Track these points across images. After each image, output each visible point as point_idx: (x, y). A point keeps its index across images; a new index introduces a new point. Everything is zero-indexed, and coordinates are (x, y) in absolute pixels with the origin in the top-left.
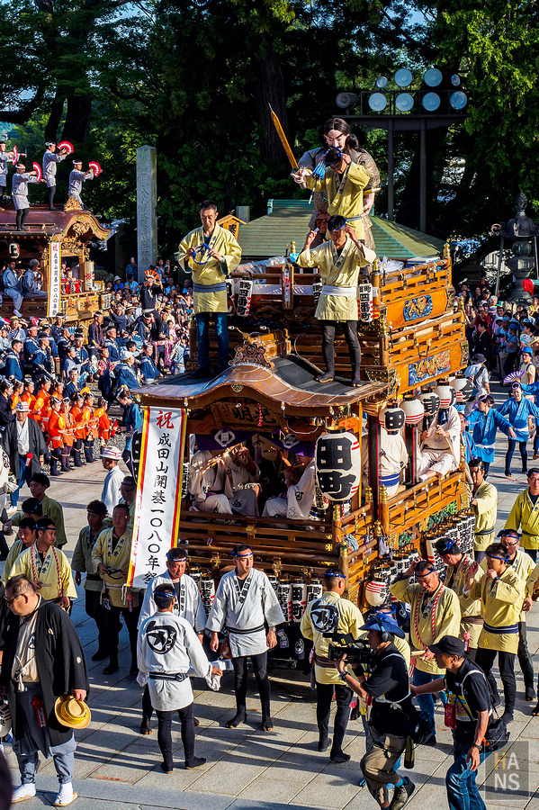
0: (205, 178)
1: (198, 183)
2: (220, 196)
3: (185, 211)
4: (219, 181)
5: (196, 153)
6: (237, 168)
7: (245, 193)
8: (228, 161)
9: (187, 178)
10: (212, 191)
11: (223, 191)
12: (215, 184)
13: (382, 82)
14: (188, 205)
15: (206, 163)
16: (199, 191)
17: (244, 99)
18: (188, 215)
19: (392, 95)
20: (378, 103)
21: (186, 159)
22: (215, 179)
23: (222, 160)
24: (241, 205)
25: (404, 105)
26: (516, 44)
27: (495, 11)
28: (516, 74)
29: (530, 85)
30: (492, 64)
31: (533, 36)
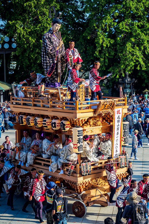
26: (29, 30)
27: (24, 21)
28: (30, 38)
29: (34, 41)
30: (23, 35)
31: (34, 28)
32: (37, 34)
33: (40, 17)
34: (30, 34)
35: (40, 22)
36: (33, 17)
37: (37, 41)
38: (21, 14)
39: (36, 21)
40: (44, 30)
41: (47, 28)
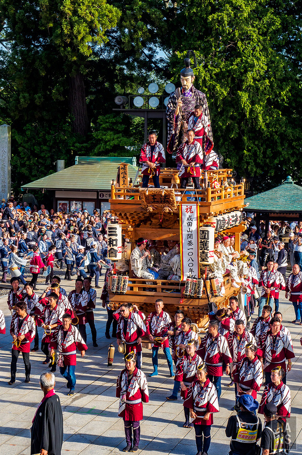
0: (39, 144)
1: (35, 147)
2: (48, 154)
3: (27, 163)
4: (47, 146)
5: (34, 129)
6: (58, 138)
7: (62, 153)
8: (53, 134)
9: (29, 144)
10: (43, 151)
11: (50, 151)
12: (45, 148)
13: (141, 90)
14: (29, 159)
15: (40, 135)
16: (36, 152)
17: (62, 99)
18: (29, 165)
19: (147, 98)
20: (139, 102)
21: (28, 133)
22: (45, 145)
23: (49, 133)
24: (60, 159)
25: (154, 103)
26: (217, 70)
27: (206, 51)
28: (218, 87)
29: (225, 93)
30: (204, 81)
31: (227, 66)
32: (233, 79)
33: (239, 44)
34: (219, 77)
35: (239, 55)
36: (225, 43)
37: (233, 92)
38: (201, 38)
39: (232, 53)
40: (246, 71)
41: (253, 66)
